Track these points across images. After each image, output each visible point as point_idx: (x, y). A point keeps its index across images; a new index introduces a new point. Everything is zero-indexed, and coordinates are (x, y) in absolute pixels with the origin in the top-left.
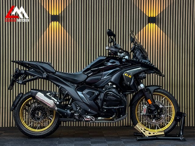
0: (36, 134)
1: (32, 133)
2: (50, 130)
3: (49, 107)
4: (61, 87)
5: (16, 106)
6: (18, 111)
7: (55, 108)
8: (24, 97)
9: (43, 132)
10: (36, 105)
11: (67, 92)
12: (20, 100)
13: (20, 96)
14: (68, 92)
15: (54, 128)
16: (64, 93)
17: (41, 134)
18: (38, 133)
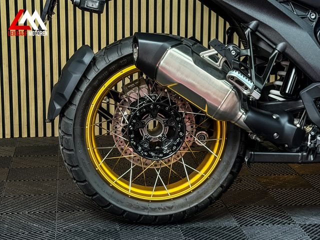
0: (154, 210)
1: (138, 208)
2: (205, 193)
3: (212, 109)
4: (257, 26)
5: (70, 102)
6: (78, 121)
7: (236, 114)
8: (101, 65)
9: (181, 201)
10: (144, 92)
11: (280, 46)
12: (84, 76)
13: (87, 59)
14: (288, 45)
15: (222, 186)
16: (270, 51)
17: (170, 208)
18: (159, 205)
